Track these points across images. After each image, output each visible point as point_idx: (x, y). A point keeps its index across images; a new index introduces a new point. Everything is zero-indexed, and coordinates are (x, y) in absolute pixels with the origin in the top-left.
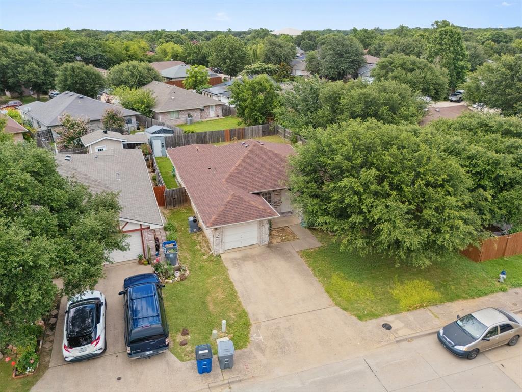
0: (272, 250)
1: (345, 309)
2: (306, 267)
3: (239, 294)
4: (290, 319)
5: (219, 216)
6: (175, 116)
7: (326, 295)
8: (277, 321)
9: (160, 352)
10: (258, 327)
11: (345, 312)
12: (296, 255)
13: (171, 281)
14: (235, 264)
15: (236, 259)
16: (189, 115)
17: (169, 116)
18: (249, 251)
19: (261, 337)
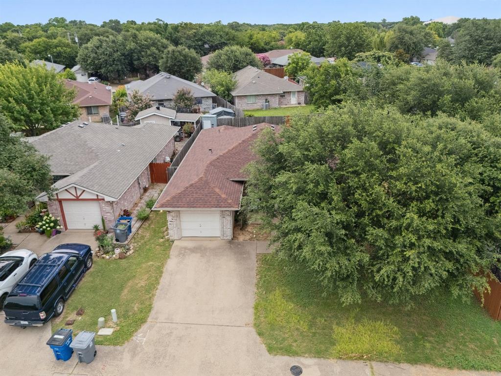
0: (231, 247)
1: (260, 334)
2: (254, 273)
3: (159, 287)
4: (191, 327)
5: (174, 198)
6: (252, 100)
7: (251, 311)
8: (174, 325)
9: (34, 325)
10: (151, 327)
11: (258, 337)
12: (254, 258)
13: (108, 257)
14: (181, 254)
15: (186, 248)
16: (266, 100)
17: (245, 100)
18: (206, 244)
19: (145, 339)
